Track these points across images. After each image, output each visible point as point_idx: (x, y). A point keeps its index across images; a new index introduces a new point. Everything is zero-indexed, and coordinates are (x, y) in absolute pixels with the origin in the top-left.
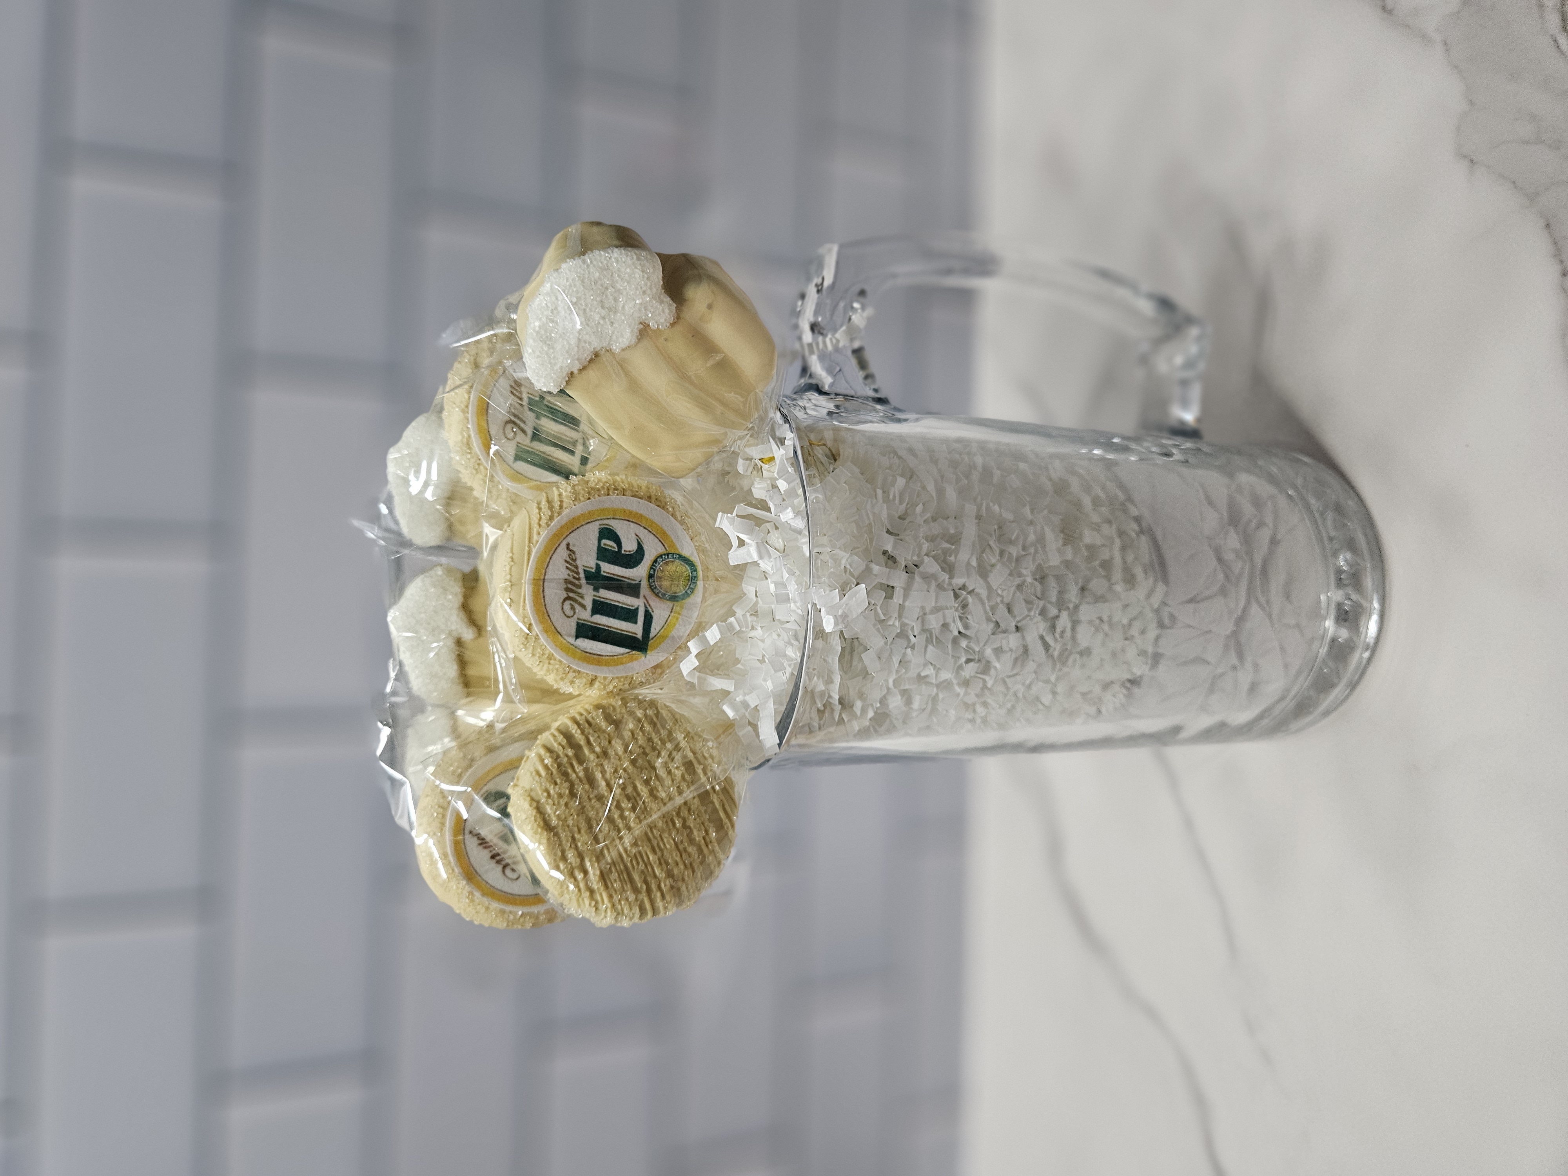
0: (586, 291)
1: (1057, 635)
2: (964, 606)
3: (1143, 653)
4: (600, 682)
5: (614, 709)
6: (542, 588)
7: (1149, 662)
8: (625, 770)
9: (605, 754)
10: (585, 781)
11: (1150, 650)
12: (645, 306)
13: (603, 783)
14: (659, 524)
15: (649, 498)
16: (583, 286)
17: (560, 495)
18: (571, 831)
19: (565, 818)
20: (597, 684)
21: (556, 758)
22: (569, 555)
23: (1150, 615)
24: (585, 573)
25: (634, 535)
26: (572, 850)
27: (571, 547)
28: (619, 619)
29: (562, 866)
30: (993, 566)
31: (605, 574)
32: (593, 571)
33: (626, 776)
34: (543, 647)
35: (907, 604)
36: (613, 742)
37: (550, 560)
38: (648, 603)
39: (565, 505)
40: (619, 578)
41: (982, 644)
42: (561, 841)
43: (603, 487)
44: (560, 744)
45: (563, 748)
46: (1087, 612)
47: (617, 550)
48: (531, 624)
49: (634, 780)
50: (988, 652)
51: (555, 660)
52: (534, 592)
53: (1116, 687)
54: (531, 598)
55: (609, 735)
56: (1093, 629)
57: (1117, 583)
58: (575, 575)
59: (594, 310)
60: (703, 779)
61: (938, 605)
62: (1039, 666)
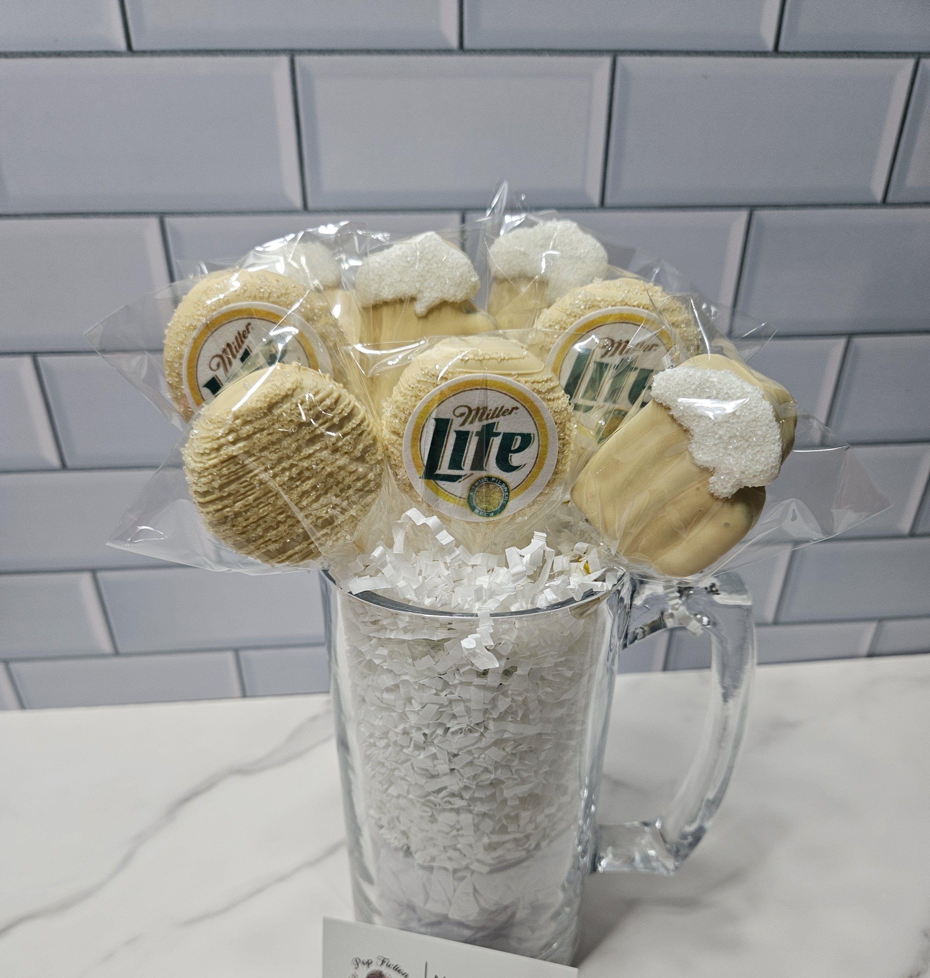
0: (745, 424)
1: (447, 799)
2: (470, 731)
3: (433, 859)
4: (396, 440)
5: (374, 454)
6: (479, 388)
7: (426, 864)
8: (323, 468)
9: (335, 450)
10: (312, 435)
11: (435, 864)
12: (730, 474)
13: (311, 451)
14: (534, 483)
15: (555, 473)
16: (750, 421)
17: (559, 398)
18: (269, 428)
19: (280, 421)
20: (394, 437)
21: (330, 409)
22: (508, 410)
23: (464, 863)
24: (492, 423)
25: (524, 463)
26: (252, 430)
27: (515, 411)
28: (453, 455)
29: (238, 422)
30: (504, 749)
31: (491, 440)
32: (494, 431)
33: (319, 470)
34: (426, 391)
35: (473, 688)
36: (346, 456)
37: (504, 394)
38: (467, 478)
39: (551, 403)
40: (488, 452)
41: (440, 745)
42: (259, 419)
43: (565, 434)
44: (343, 410)
45: (340, 413)
46: (466, 819)
47: (512, 449)
48: (446, 379)
49: (316, 477)
50: (433, 750)
51: (416, 401)
52: (476, 381)
53: (405, 841)
54: (471, 379)
55: (352, 452)
56: (452, 824)
57: (489, 838)
58: (491, 415)
59: (728, 430)
60: (319, 534)
61: (472, 711)
62: (422, 787)
